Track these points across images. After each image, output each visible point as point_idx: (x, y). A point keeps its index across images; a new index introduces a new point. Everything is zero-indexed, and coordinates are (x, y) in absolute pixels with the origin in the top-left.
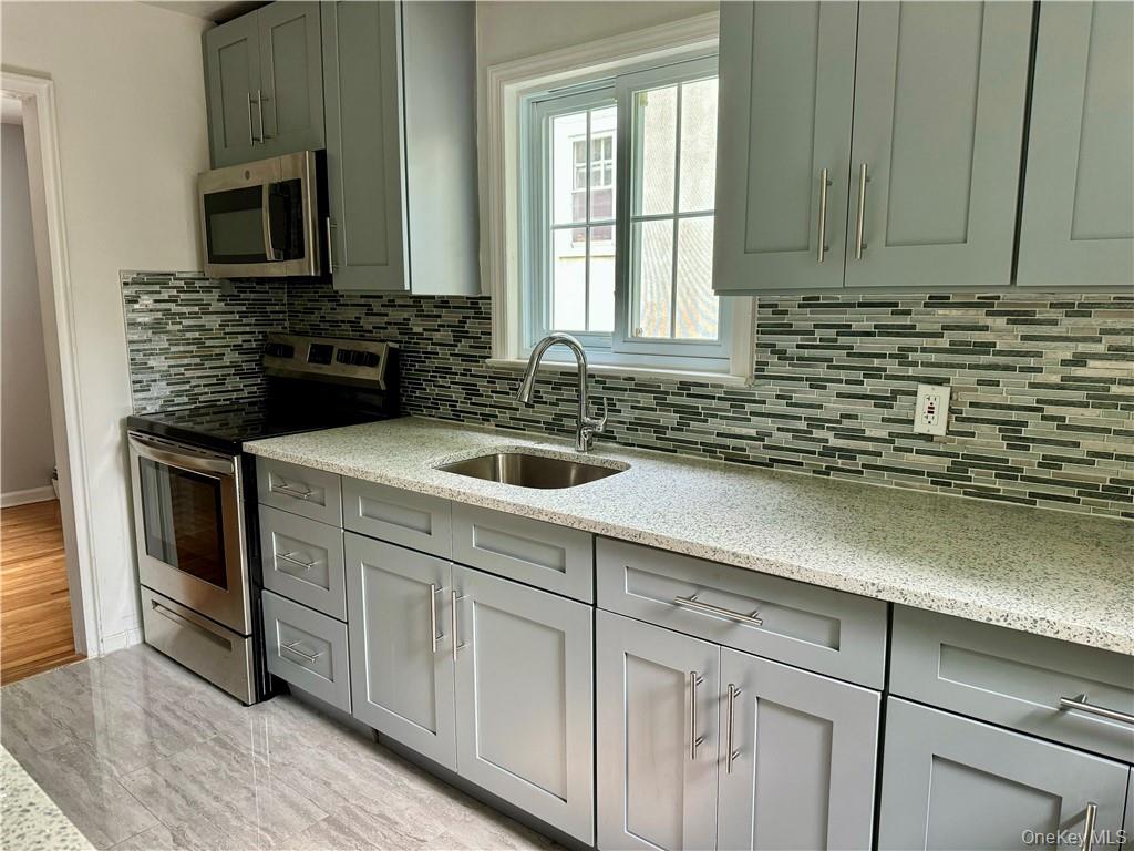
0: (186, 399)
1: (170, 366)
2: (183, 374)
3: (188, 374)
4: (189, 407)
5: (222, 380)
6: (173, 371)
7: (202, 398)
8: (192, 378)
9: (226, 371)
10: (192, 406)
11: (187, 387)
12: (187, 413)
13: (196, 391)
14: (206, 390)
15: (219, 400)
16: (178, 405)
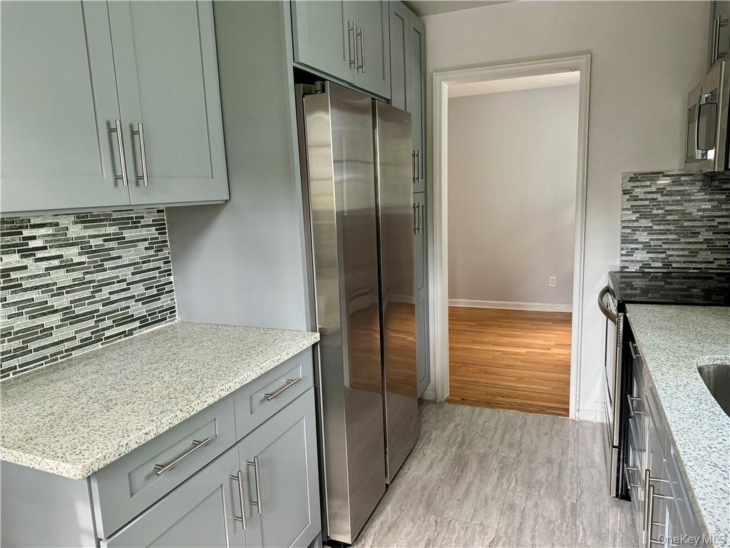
0: (661, 265)
1: (651, 240)
2: (661, 246)
3: (665, 246)
4: (663, 270)
5: (694, 253)
6: (652, 243)
7: (674, 265)
8: (669, 249)
9: (698, 246)
10: (665, 271)
11: (664, 255)
12: (660, 274)
13: (670, 259)
14: (678, 259)
15: (690, 268)
16: (655, 268)
